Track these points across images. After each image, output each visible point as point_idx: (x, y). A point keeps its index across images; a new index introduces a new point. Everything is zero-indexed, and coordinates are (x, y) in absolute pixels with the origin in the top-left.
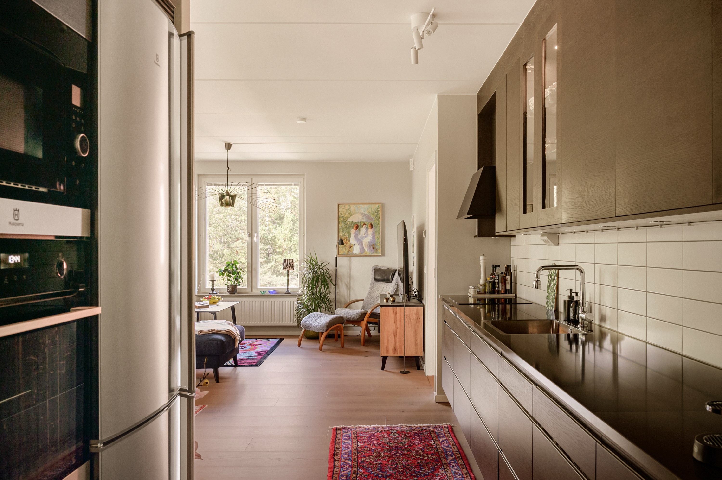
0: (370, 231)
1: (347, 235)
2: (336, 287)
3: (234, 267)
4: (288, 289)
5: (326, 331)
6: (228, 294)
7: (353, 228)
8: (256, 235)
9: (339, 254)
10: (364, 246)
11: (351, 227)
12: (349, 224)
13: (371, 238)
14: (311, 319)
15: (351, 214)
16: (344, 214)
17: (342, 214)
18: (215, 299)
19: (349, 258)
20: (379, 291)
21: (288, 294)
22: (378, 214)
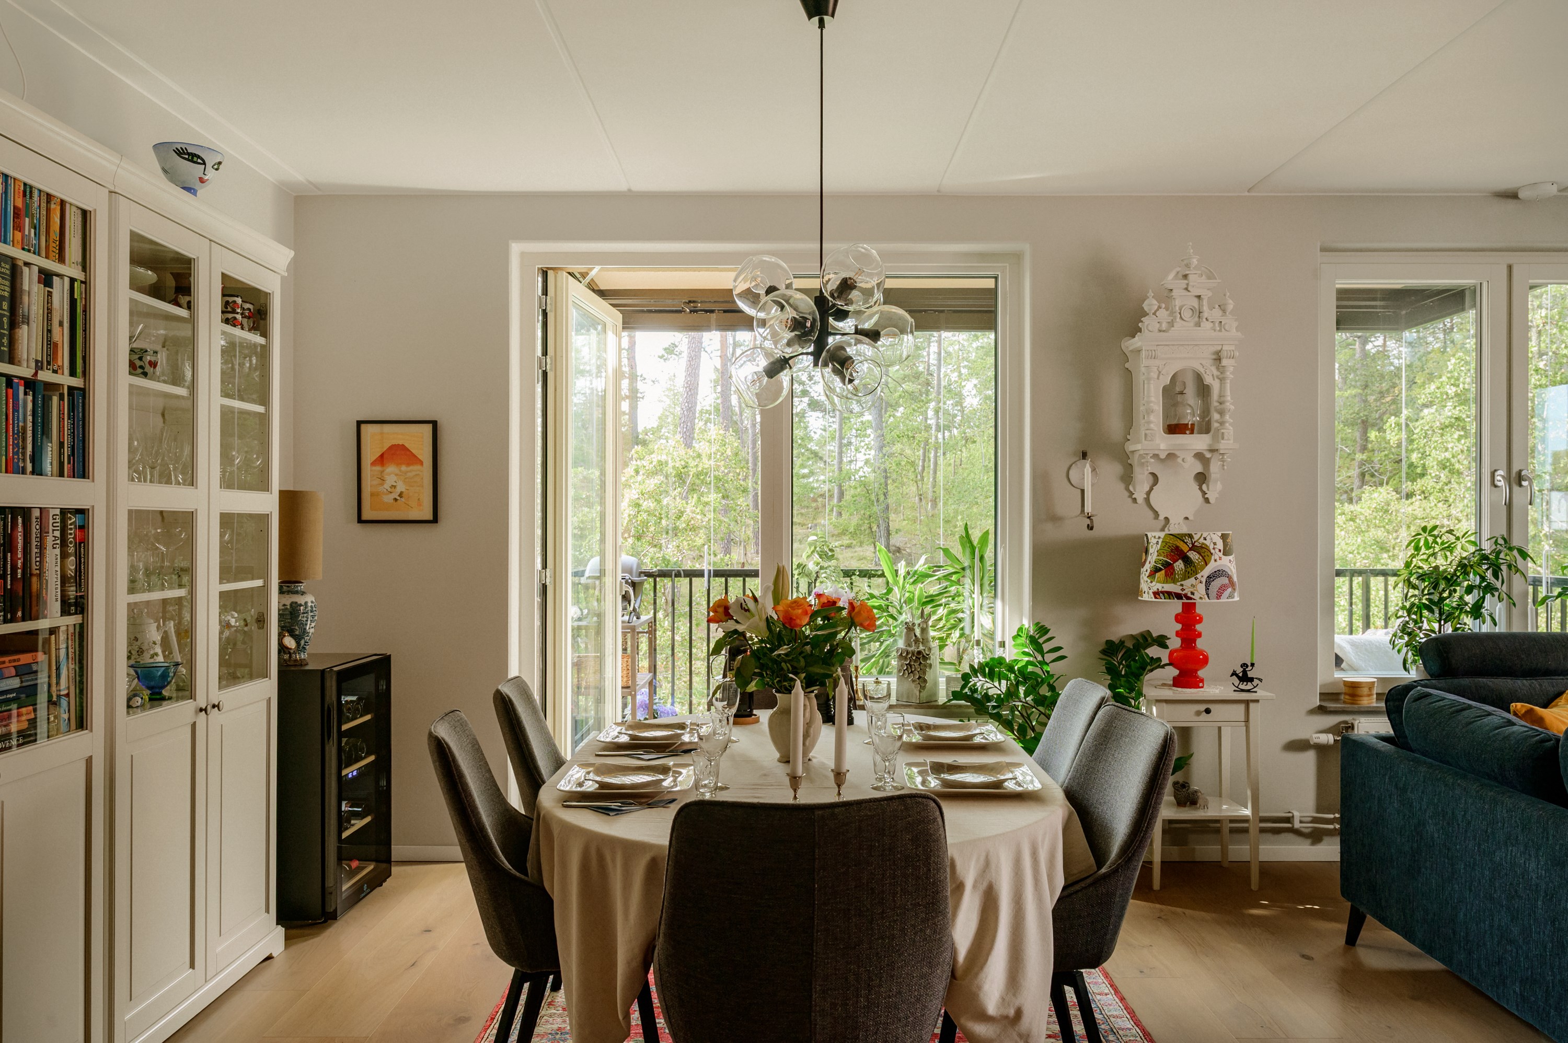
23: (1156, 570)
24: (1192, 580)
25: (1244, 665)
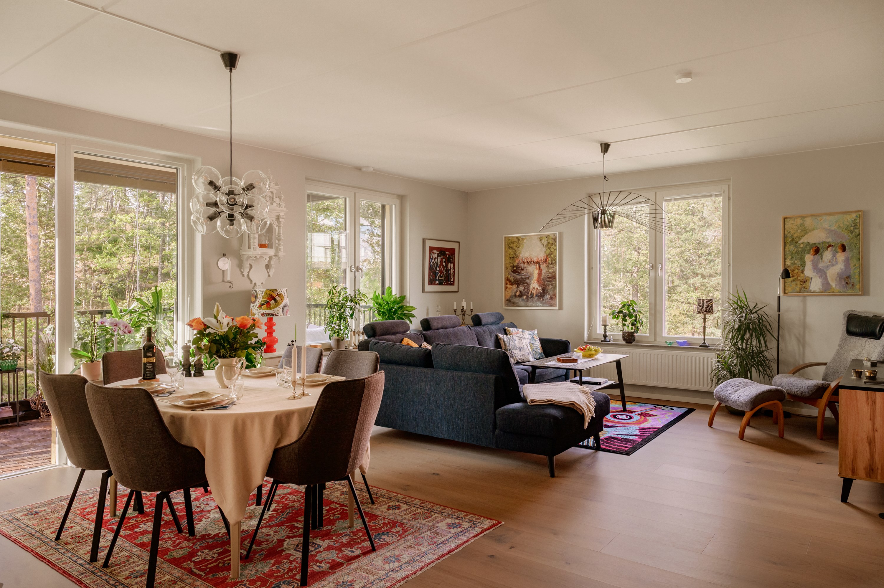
0: (841, 257)
1: (799, 263)
2: (778, 341)
3: (631, 308)
4: (704, 340)
5: (752, 410)
6: (624, 343)
7: (809, 253)
8: (660, 266)
9: (785, 293)
10: (829, 279)
11: (806, 252)
12: (802, 246)
13: (843, 267)
14: (729, 388)
15: (805, 231)
16: (794, 232)
17: (790, 232)
18: (591, 350)
19: (801, 298)
20: (856, 352)
21: (704, 346)
22: (856, 229)
23: (262, 305)
24: (278, 308)
25: (292, 341)
